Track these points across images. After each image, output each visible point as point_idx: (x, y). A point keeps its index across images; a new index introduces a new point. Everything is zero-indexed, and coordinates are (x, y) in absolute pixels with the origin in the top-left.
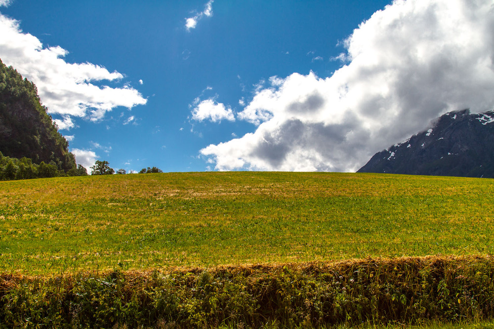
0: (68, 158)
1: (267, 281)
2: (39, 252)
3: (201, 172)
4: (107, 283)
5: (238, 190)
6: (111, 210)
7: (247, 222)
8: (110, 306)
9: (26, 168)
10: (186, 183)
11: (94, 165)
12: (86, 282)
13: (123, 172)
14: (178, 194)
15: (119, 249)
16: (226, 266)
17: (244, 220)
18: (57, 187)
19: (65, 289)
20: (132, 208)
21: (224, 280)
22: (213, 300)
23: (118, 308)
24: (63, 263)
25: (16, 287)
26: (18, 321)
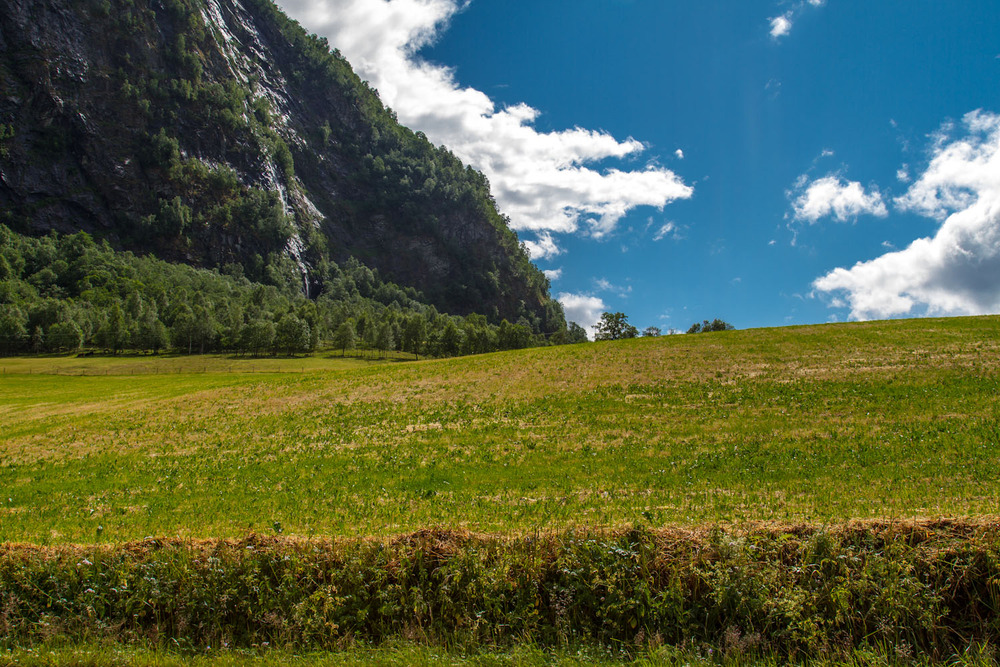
0: (550, 310)
1: (964, 555)
2: (501, 490)
3: (815, 325)
4: (620, 551)
5: (898, 359)
6: (632, 409)
7: (920, 428)
8: (628, 595)
9: (478, 334)
10: (783, 348)
11: (600, 321)
12: (581, 548)
13: (655, 332)
14: (766, 373)
15: (647, 483)
16: (866, 522)
17: (913, 424)
18: (530, 367)
19: (543, 559)
20: (672, 402)
21: (864, 551)
22: (841, 593)
23: (644, 601)
24: (542, 511)
25: (457, 553)
26: (462, 616)
